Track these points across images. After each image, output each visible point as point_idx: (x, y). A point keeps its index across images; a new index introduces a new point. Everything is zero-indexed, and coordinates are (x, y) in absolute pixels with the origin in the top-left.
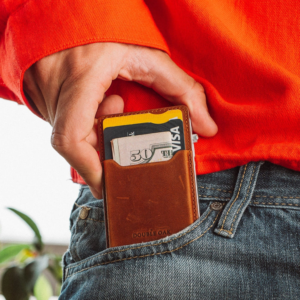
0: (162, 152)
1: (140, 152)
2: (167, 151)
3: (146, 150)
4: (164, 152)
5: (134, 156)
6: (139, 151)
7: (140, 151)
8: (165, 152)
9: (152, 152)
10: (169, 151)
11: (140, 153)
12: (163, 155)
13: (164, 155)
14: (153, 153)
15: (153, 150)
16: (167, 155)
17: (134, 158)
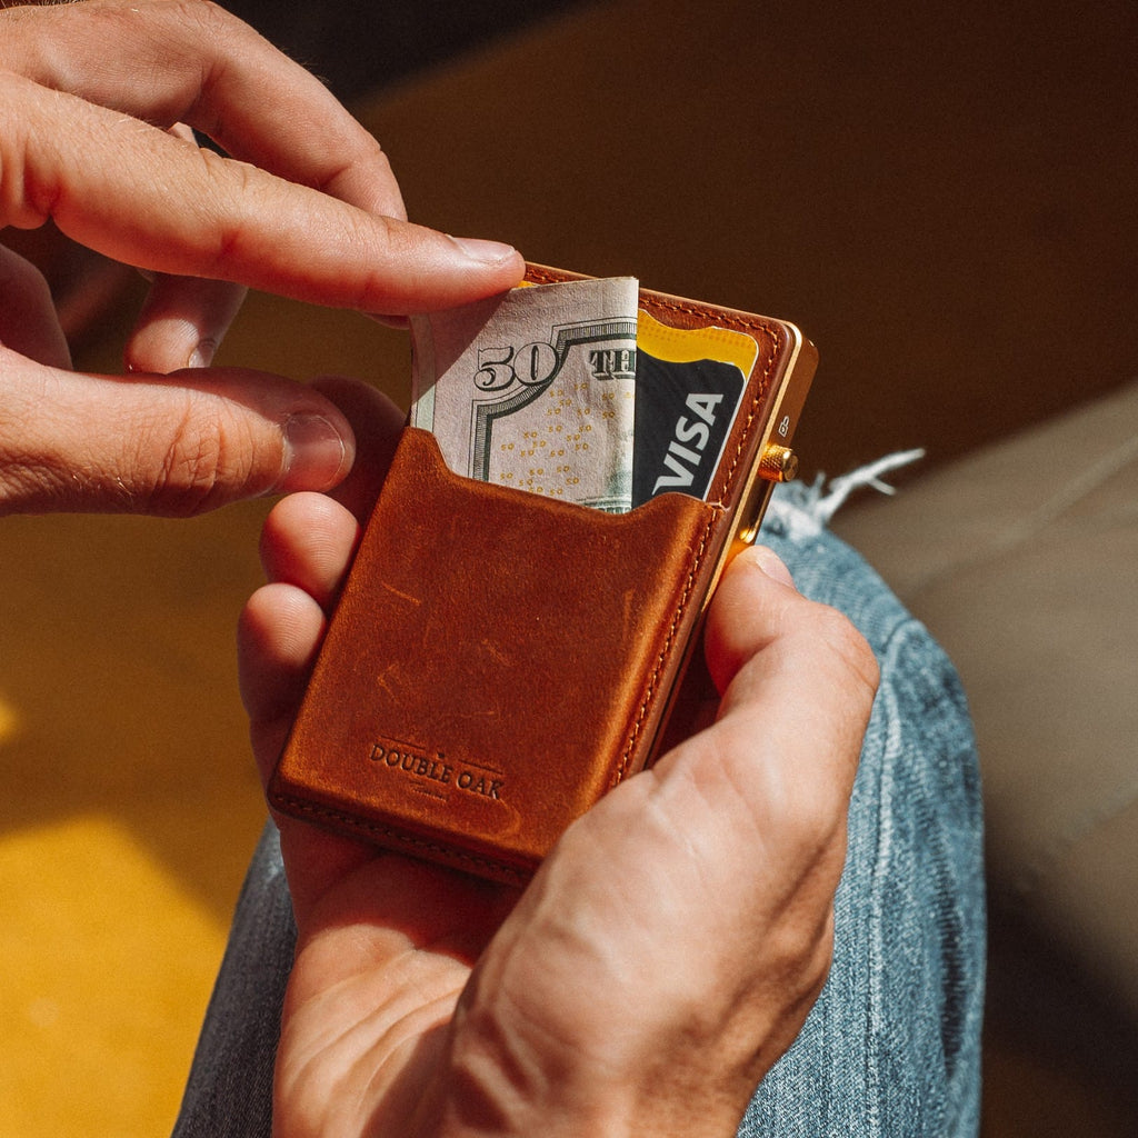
0: (592, 354)
1: (515, 353)
2: (613, 354)
3: (535, 349)
4: (600, 354)
5: (488, 370)
6: (508, 350)
7: (512, 349)
8: (605, 356)
9: (556, 354)
10: (621, 352)
11: (512, 361)
12: (594, 368)
13: (600, 369)
14: (560, 361)
15: (560, 351)
16: (612, 367)
17: (486, 377)
